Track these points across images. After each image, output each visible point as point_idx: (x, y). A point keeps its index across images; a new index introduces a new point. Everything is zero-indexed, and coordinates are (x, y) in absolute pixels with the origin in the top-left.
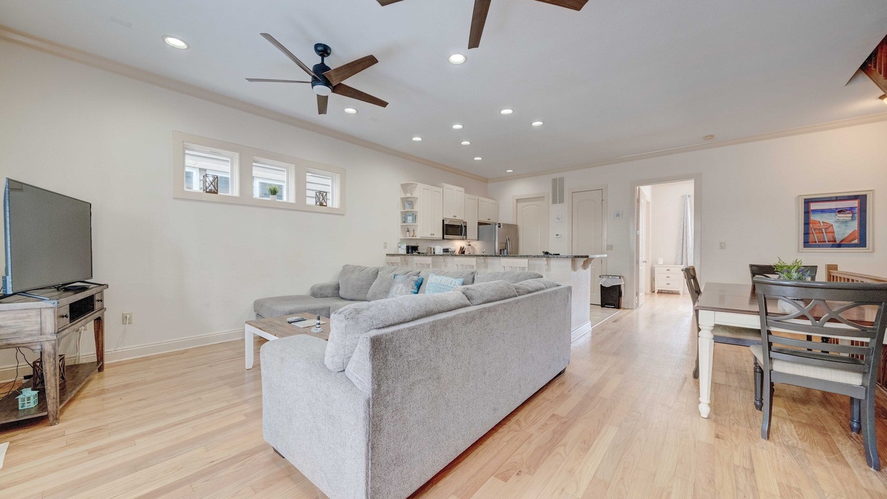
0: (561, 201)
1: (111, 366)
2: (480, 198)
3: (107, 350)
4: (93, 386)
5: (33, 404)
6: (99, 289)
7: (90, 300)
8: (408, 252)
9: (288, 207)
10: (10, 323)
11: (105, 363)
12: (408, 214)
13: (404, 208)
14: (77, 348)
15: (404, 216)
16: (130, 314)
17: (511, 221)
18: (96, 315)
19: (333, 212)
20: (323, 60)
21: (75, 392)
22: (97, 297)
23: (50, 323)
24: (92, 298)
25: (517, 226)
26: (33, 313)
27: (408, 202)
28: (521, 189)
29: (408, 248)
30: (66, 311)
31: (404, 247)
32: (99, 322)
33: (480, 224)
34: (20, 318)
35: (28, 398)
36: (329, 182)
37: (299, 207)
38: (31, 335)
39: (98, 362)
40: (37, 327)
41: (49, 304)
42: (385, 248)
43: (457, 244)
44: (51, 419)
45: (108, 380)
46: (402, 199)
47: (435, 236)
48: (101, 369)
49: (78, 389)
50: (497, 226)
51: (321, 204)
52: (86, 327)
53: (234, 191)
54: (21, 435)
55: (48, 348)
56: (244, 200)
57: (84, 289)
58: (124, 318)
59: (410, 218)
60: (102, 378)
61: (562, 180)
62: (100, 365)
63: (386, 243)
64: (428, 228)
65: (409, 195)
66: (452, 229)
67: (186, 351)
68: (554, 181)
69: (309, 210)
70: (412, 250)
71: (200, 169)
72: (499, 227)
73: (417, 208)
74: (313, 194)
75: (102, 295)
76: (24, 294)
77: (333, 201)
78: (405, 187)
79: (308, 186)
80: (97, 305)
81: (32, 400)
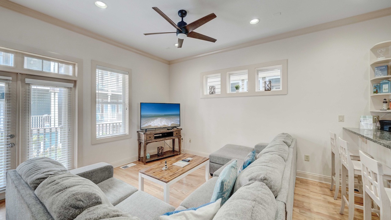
12: (383, 82)
15: (377, 85)
16: (191, 139)
20: (182, 19)
23: (144, 139)
30: (151, 136)
31: (368, 121)
37: (251, 94)
51: (267, 90)
56: (223, 95)
69: (257, 95)
75: (180, 132)
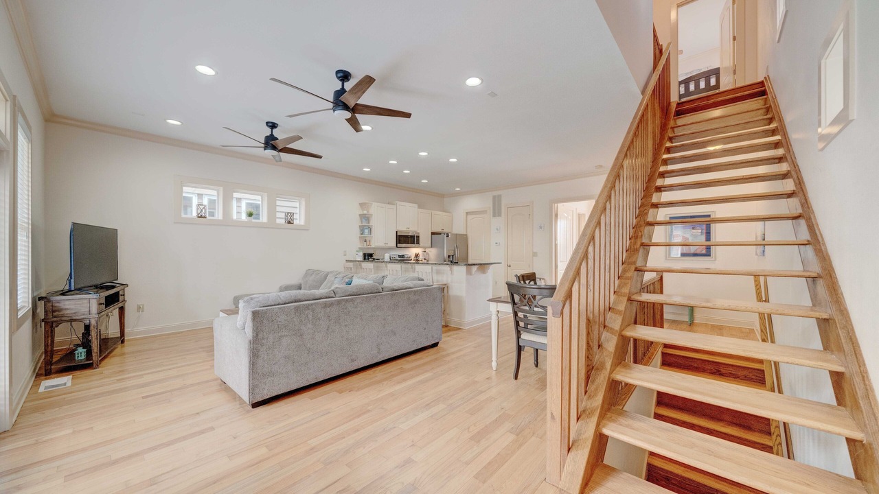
0: (500, 215)
1: (129, 340)
2: (434, 212)
3: (127, 330)
4: (118, 350)
5: (83, 357)
6: (122, 287)
7: (117, 294)
8: (365, 259)
9: (263, 226)
10: (72, 307)
11: (126, 338)
12: (365, 227)
13: (362, 222)
14: (107, 328)
15: (362, 229)
16: (143, 305)
17: (462, 231)
18: (120, 305)
19: (300, 228)
20: (272, 132)
21: (107, 353)
22: (121, 293)
23: (94, 308)
24: (118, 293)
25: (466, 235)
26: (86, 301)
27: (365, 218)
28: (470, 203)
29: (365, 255)
30: (103, 301)
31: (361, 254)
32: (122, 310)
33: (433, 234)
34: (78, 304)
35: (81, 354)
36: (297, 204)
37: (271, 225)
38: (84, 314)
39: (121, 337)
40: (88, 310)
41: (95, 296)
42: (345, 255)
43: (412, 251)
44: (95, 365)
45: (128, 348)
46: (360, 215)
47: (388, 245)
48: (123, 342)
49: (109, 351)
50: (445, 236)
51: (289, 223)
52: (114, 312)
53: (219, 215)
54: (78, 373)
55: (93, 322)
56: (227, 222)
57: (113, 287)
58: (139, 307)
59: (366, 231)
60: (123, 347)
61: (500, 196)
62: (122, 339)
63: (345, 251)
64: (383, 238)
65: (365, 212)
66: (405, 239)
67: (182, 332)
68: (494, 197)
69: (279, 227)
70: (368, 257)
71: (198, 194)
72: (448, 236)
73: (373, 223)
74: (283, 215)
75: (124, 292)
76: (80, 290)
77: (299, 220)
78: (362, 205)
79: (278, 209)
80: (121, 298)
81: (83, 354)
